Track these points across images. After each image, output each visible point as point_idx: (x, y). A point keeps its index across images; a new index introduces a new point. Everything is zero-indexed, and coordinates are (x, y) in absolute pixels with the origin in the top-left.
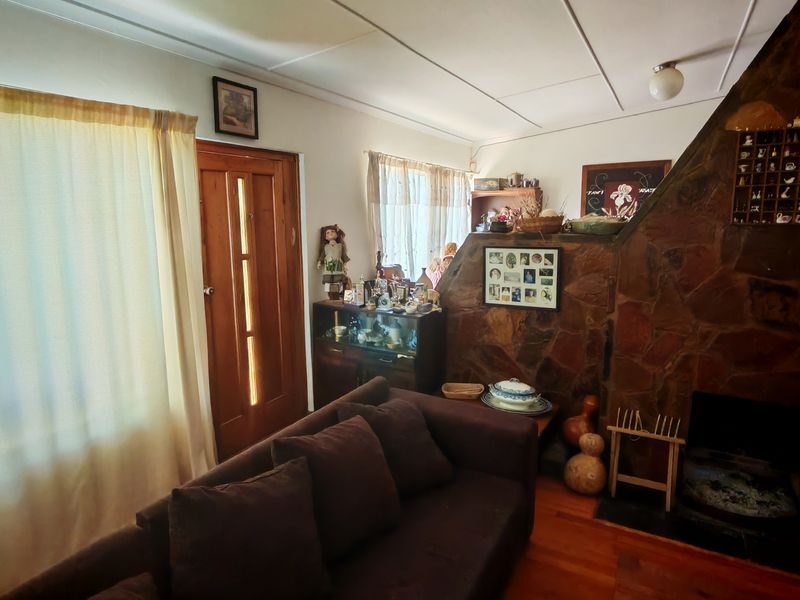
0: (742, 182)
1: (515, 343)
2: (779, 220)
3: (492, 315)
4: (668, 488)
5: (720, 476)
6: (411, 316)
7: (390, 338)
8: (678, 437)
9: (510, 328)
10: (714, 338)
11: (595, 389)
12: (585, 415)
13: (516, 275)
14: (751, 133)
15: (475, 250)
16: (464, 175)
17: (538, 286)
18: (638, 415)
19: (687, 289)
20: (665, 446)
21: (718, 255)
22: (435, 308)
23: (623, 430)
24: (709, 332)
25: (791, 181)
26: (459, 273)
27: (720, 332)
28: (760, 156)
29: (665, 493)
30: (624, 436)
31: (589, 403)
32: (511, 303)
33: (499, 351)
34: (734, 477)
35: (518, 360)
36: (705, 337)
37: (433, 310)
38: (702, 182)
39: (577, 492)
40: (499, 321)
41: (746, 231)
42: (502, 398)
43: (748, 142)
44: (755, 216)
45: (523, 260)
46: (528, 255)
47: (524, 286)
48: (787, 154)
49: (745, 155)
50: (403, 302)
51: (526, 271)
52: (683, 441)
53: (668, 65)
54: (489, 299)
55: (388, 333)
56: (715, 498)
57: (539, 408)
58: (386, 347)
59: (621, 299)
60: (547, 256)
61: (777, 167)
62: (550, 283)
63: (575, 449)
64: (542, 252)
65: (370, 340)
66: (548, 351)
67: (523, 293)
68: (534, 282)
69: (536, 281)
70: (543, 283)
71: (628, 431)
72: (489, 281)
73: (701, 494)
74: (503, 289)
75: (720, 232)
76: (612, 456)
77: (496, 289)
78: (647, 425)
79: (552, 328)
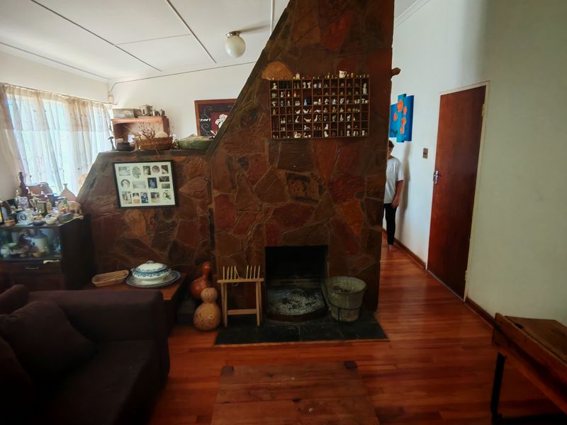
0: (274, 113)
1: (150, 234)
2: (296, 137)
3: (128, 215)
4: (257, 311)
5: (288, 295)
6: (52, 226)
7: (36, 247)
8: (260, 277)
9: (143, 223)
10: (272, 212)
11: (207, 257)
12: (204, 276)
13: (143, 183)
14: (275, 81)
15: (106, 166)
16: (102, 106)
17: (160, 189)
18: (235, 269)
19: (253, 183)
20: (253, 284)
21: (268, 160)
22: (76, 216)
23: (228, 281)
24: (269, 208)
25: (298, 112)
26: (95, 185)
27: (275, 207)
28: (282, 96)
29: (256, 315)
30: (229, 285)
31: (206, 267)
32: (141, 204)
33: (137, 242)
34: (294, 293)
35: (152, 246)
36: (267, 212)
37: (75, 218)
38: (254, 111)
39: (203, 331)
40: (134, 219)
41: (280, 143)
42: (142, 277)
43: (275, 87)
44: (283, 134)
45: (146, 171)
46: (149, 167)
47: (149, 191)
48: (295, 95)
49: (274, 95)
50: (44, 215)
51: (149, 179)
52: (262, 280)
53: (234, 33)
54: (124, 204)
55: (34, 244)
56: (285, 309)
57: (172, 278)
58: (32, 256)
59: (215, 193)
60: (163, 167)
61: (291, 103)
62: (168, 187)
63: (199, 302)
64: (159, 164)
65: (15, 252)
66: (174, 235)
67: (149, 196)
68: (156, 187)
69: (158, 186)
70: (163, 188)
71: (231, 281)
72: (121, 190)
73: (278, 309)
74: (134, 194)
75: (267, 144)
76: (223, 300)
77: (128, 195)
78: (241, 274)
79: (174, 219)
